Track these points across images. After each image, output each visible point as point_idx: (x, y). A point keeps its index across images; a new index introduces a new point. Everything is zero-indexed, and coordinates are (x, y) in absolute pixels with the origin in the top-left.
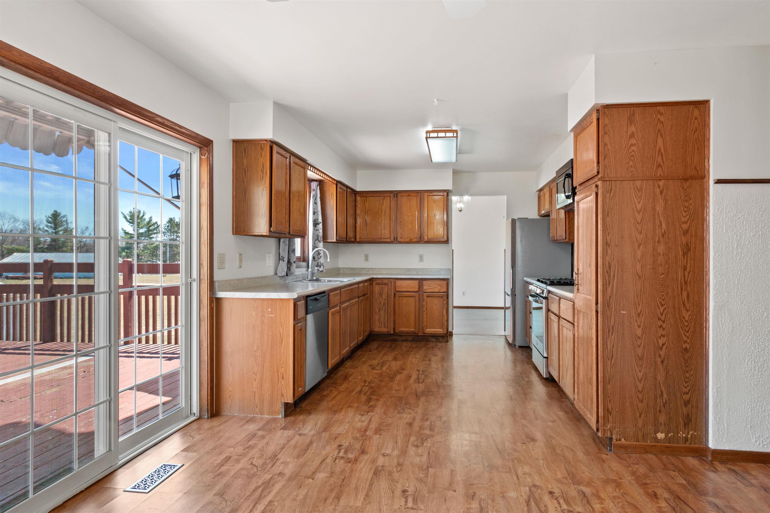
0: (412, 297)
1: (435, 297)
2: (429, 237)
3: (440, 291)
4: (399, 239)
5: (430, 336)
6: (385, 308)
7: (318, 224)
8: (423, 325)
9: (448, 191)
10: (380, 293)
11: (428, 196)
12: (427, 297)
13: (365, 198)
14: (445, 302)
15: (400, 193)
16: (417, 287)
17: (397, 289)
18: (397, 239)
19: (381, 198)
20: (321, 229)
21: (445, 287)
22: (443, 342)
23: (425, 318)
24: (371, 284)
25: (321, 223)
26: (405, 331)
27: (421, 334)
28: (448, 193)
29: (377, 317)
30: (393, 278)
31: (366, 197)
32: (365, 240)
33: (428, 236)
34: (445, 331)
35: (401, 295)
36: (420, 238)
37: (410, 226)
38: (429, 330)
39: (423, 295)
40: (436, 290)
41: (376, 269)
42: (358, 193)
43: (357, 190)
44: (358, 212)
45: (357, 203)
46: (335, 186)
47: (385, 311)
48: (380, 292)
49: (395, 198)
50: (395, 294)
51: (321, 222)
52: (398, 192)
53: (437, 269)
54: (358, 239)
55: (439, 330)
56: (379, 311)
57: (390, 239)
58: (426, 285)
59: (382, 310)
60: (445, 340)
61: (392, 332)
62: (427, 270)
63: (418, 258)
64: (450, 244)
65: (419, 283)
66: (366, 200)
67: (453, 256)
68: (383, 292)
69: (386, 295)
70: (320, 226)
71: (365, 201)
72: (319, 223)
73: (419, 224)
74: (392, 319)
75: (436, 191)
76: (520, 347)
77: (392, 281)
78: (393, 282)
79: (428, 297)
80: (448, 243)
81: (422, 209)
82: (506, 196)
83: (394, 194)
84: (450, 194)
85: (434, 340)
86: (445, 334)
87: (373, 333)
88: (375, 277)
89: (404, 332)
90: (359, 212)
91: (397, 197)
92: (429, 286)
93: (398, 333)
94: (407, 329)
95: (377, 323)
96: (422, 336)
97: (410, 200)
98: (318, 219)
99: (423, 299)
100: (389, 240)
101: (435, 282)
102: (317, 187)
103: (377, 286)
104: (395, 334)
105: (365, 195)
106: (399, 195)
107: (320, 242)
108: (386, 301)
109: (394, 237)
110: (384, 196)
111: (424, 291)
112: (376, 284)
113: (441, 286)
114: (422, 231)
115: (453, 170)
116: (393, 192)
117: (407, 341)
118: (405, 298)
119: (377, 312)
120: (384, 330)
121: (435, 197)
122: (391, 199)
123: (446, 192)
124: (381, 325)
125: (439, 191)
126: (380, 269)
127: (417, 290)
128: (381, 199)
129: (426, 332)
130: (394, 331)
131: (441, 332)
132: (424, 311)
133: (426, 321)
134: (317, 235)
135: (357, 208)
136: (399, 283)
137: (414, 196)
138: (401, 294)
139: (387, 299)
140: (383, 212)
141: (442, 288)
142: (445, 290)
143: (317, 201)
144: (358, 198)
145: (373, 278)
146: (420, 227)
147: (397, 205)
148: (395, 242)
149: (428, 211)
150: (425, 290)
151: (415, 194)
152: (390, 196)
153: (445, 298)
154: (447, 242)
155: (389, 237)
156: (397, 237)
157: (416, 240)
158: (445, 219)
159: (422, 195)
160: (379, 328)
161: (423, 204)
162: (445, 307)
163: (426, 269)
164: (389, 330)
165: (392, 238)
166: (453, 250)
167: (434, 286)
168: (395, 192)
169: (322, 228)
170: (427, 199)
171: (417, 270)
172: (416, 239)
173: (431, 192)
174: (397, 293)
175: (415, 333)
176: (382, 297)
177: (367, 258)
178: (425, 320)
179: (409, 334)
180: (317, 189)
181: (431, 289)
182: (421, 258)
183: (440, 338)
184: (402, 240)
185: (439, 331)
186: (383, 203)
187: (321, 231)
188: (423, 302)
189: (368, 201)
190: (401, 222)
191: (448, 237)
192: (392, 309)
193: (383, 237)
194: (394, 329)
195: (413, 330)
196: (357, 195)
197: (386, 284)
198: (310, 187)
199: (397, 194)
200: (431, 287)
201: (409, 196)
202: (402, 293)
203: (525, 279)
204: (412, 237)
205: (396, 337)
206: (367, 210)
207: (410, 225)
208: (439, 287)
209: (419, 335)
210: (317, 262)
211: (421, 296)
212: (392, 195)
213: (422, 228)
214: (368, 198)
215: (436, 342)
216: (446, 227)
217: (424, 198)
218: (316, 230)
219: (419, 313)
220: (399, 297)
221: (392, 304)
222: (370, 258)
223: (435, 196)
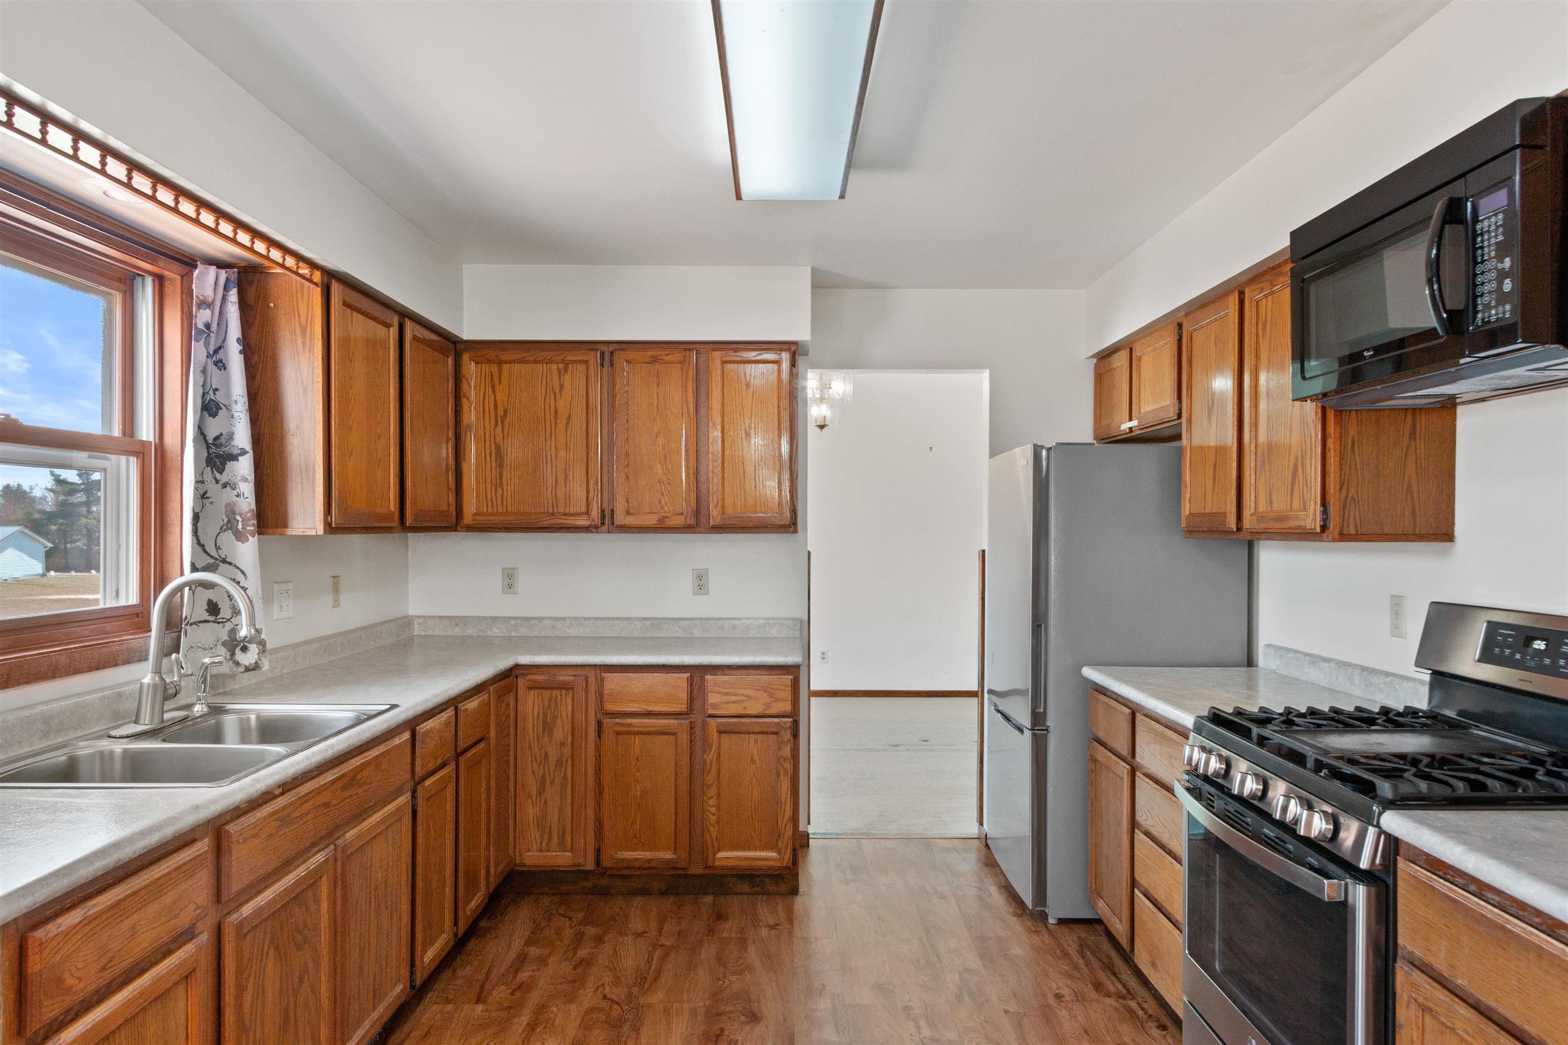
0: (665, 734)
1: (749, 733)
2: (729, 511)
3: (768, 712)
4: (620, 519)
5: (732, 876)
6: (565, 777)
7: (234, 458)
8: (707, 837)
9: (793, 348)
10: (544, 721)
11: (724, 362)
12: (720, 732)
13: (494, 368)
14: (787, 751)
15: (624, 350)
16: (684, 696)
17: (610, 707)
18: (612, 517)
19: (554, 366)
20: (245, 480)
21: (788, 695)
22: (778, 894)
23: (713, 810)
24: (512, 689)
25: (243, 452)
26: (637, 860)
27: (697, 870)
28: (794, 350)
29: (531, 811)
30: (595, 666)
31: (500, 363)
32: (497, 519)
33: (723, 507)
34: (787, 858)
35: (624, 729)
36: (697, 512)
37: (659, 470)
38: (726, 856)
39: (705, 725)
40: (754, 708)
41: (541, 619)
42: (466, 350)
43: (465, 338)
44: (470, 416)
45: (464, 386)
46: (317, 292)
47: (563, 787)
48: (545, 716)
49: (605, 369)
50: (600, 724)
51: (248, 447)
52: (616, 346)
53: (755, 619)
54: (468, 518)
55: (764, 854)
56: (541, 790)
57: (585, 517)
58: (716, 689)
59: (552, 783)
60: (784, 887)
61: (590, 865)
62: (720, 623)
63: (688, 583)
64: (800, 535)
65: (691, 682)
66: (500, 374)
67: (809, 574)
68: (555, 718)
69: (568, 727)
70: (244, 467)
71: (496, 379)
72: (236, 452)
73: (692, 464)
74: (591, 817)
75: (753, 346)
76: (1062, 922)
77: (591, 674)
78: (592, 680)
79: (725, 732)
80: (795, 531)
81: (702, 410)
82: (986, 374)
83: (602, 354)
84: (801, 361)
85: (746, 888)
86: (787, 868)
87: (517, 868)
88: (524, 659)
89: (636, 864)
90: (473, 418)
91: (612, 365)
92: (726, 694)
93: (612, 868)
94: (648, 855)
95: (534, 835)
96: (702, 875)
97: (658, 377)
98: (231, 436)
99: (705, 741)
100: (583, 522)
101: (750, 678)
102: (226, 288)
103: (532, 696)
104: (600, 869)
105: (492, 354)
106: (620, 358)
107: (240, 537)
108: (567, 751)
109: (603, 511)
110: (563, 361)
111: (710, 712)
112: (530, 688)
113: (771, 695)
114: (703, 488)
115: (814, 270)
116: (599, 346)
117: (644, 892)
118: (637, 739)
119: (534, 793)
120: (562, 858)
121: (749, 368)
122: (591, 372)
123: (788, 350)
124: (550, 840)
125: (765, 346)
126: (557, 619)
127: (683, 707)
128: (555, 373)
129: (717, 863)
130: (598, 863)
131: (772, 863)
132: (709, 786)
133: (718, 822)
134: (227, 505)
135: (464, 401)
136: (613, 682)
137: (672, 363)
138: (622, 725)
139: (572, 744)
140: (562, 422)
141: (776, 700)
142: (787, 707)
143: (226, 354)
144: (470, 368)
145: (517, 666)
146: (696, 474)
147: (612, 395)
148: (605, 528)
149: (723, 415)
150: (715, 706)
151: (677, 356)
152: (586, 362)
153: (787, 735)
154: (791, 529)
155: (584, 509)
156: (612, 511)
157: (679, 521)
158: (785, 448)
159: (703, 358)
160: (541, 850)
161: (707, 395)
162: (785, 770)
163: (719, 619)
164: (581, 860)
165: (595, 514)
166: (809, 553)
167: (746, 692)
168: (602, 347)
169: (251, 477)
170: (719, 372)
171: (686, 623)
172: (682, 518)
173: (736, 350)
174: (607, 721)
175: (675, 868)
176: (551, 734)
177: (510, 581)
178: (713, 819)
179: (651, 872)
180: (224, 299)
181: (733, 702)
182: (701, 583)
183: (767, 880)
184: (630, 521)
185: (766, 857)
186: (562, 387)
187: (247, 489)
188: (704, 751)
189: (505, 374)
190: (627, 454)
191: (794, 512)
192: (591, 780)
193: (562, 510)
194: (598, 852)
195: (668, 855)
196: (466, 357)
197: (565, 687)
198: (187, 292)
199: (612, 353)
200: (733, 698)
201: (654, 360)
202: (629, 721)
203: (1089, 672)
204: (666, 508)
205: (605, 882)
206: (501, 412)
207: (659, 466)
208: (765, 697)
209: (690, 872)
210: (228, 626)
211: (698, 730)
212: (594, 358)
213: (702, 478)
214: (505, 367)
215: (754, 894)
216: (786, 476)
217: (708, 371)
218: (225, 486)
219: (691, 791)
220: (618, 733)
221: (591, 760)
222: (522, 582)
223: (749, 366)
